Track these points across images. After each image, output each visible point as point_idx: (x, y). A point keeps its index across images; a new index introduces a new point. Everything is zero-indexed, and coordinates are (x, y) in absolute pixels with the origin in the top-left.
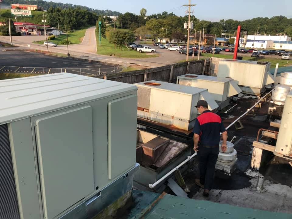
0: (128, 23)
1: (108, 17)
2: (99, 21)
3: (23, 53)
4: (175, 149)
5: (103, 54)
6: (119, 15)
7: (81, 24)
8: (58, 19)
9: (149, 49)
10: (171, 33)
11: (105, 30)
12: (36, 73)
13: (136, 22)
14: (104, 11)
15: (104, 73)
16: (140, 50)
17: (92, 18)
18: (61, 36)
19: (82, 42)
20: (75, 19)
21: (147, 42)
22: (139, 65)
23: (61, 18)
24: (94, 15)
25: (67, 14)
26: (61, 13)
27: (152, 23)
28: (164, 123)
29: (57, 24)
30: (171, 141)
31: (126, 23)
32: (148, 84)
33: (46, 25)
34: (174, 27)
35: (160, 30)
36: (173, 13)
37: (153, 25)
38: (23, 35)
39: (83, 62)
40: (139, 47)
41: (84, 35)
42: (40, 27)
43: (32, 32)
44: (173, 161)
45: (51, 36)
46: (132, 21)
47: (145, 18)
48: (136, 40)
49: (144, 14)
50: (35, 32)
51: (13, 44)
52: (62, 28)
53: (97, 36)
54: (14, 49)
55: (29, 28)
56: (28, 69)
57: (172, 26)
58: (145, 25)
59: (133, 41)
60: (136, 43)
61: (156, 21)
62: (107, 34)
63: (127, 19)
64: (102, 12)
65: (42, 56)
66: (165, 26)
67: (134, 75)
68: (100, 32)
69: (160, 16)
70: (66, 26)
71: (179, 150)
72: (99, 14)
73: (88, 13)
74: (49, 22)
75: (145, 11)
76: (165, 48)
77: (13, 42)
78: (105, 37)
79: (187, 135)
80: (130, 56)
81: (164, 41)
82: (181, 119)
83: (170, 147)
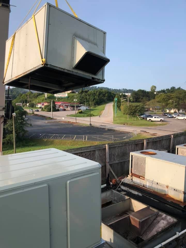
0: (140, 98)
1: (124, 94)
2: (116, 98)
3: (59, 123)
4: (163, 223)
5: (118, 123)
6: (133, 92)
7: (102, 101)
8: (85, 98)
9: (158, 119)
10: (179, 104)
11: (121, 104)
12: (65, 139)
13: (147, 97)
14: (121, 89)
15: (117, 139)
16: (150, 120)
17: (111, 96)
18: (87, 110)
19: (102, 115)
20: (98, 97)
21: (156, 112)
22: (148, 133)
23: (88, 97)
24: (112, 93)
25: (92, 94)
26: (88, 93)
27: (161, 97)
28: (159, 191)
29: (84, 101)
30: (160, 213)
31: (139, 98)
32: (144, 153)
33: (77, 103)
34: (181, 99)
35: (168, 102)
36: (180, 87)
37: (162, 98)
38: (61, 111)
39: (101, 130)
40: (149, 117)
41: (104, 109)
42: (73, 105)
43: (67, 108)
44: (158, 236)
45: (80, 111)
46: (143, 96)
47: (155, 93)
48: (147, 111)
49: (154, 90)
50: (69, 108)
51: (53, 117)
52: (88, 104)
53: (114, 109)
54: (53, 121)
55: (65, 106)
56: (59, 136)
57: (179, 99)
58: (154, 99)
59: (144, 112)
60: (147, 113)
61: (164, 95)
62: (122, 107)
63: (139, 95)
64: (119, 91)
65: (71, 126)
66: (173, 99)
67: (133, 144)
68: (116, 106)
69: (168, 91)
70: (91, 102)
71: (168, 224)
72: (116, 92)
73: (108, 92)
74: (79, 101)
75: (155, 87)
76: (173, 117)
77: (53, 116)
78: (120, 110)
79: (182, 207)
80: (141, 125)
81: (172, 111)
82: (175, 190)
83: (158, 220)
